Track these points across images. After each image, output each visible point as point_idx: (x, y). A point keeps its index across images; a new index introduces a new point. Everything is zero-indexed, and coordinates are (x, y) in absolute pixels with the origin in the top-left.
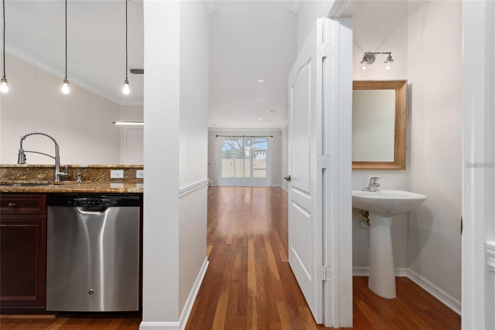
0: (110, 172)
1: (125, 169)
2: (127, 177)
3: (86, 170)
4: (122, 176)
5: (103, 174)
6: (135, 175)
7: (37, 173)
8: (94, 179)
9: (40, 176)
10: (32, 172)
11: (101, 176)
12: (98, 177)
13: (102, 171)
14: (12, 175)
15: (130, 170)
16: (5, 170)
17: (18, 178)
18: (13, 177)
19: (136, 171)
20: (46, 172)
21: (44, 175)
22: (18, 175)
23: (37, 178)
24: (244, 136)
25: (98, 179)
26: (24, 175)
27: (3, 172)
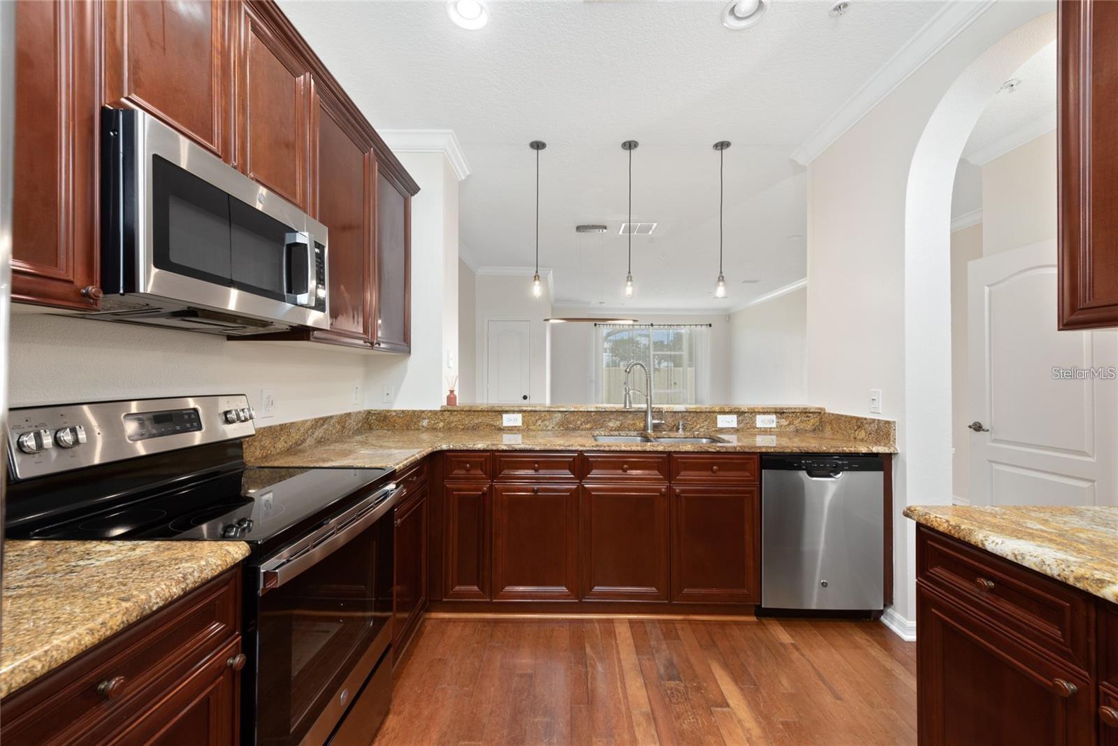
0: (716, 418)
1: (740, 413)
2: (742, 425)
3: (680, 414)
4: (734, 425)
5: (706, 421)
6: (754, 422)
7: (607, 420)
8: (692, 428)
9: (611, 424)
10: (600, 418)
11: (702, 425)
12: (698, 426)
13: (703, 416)
14: (570, 422)
15: (746, 415)
16: (560, 415)
17: (579, 427)
18: (571, 426)
19: (755, 416)
20: (621, 418)
21: (618, 422)
22: (579, 422)
23: (606, 427)
24: (652, 325)
25: (699, 429)
26: (588, 422)
27: (556, 418)
